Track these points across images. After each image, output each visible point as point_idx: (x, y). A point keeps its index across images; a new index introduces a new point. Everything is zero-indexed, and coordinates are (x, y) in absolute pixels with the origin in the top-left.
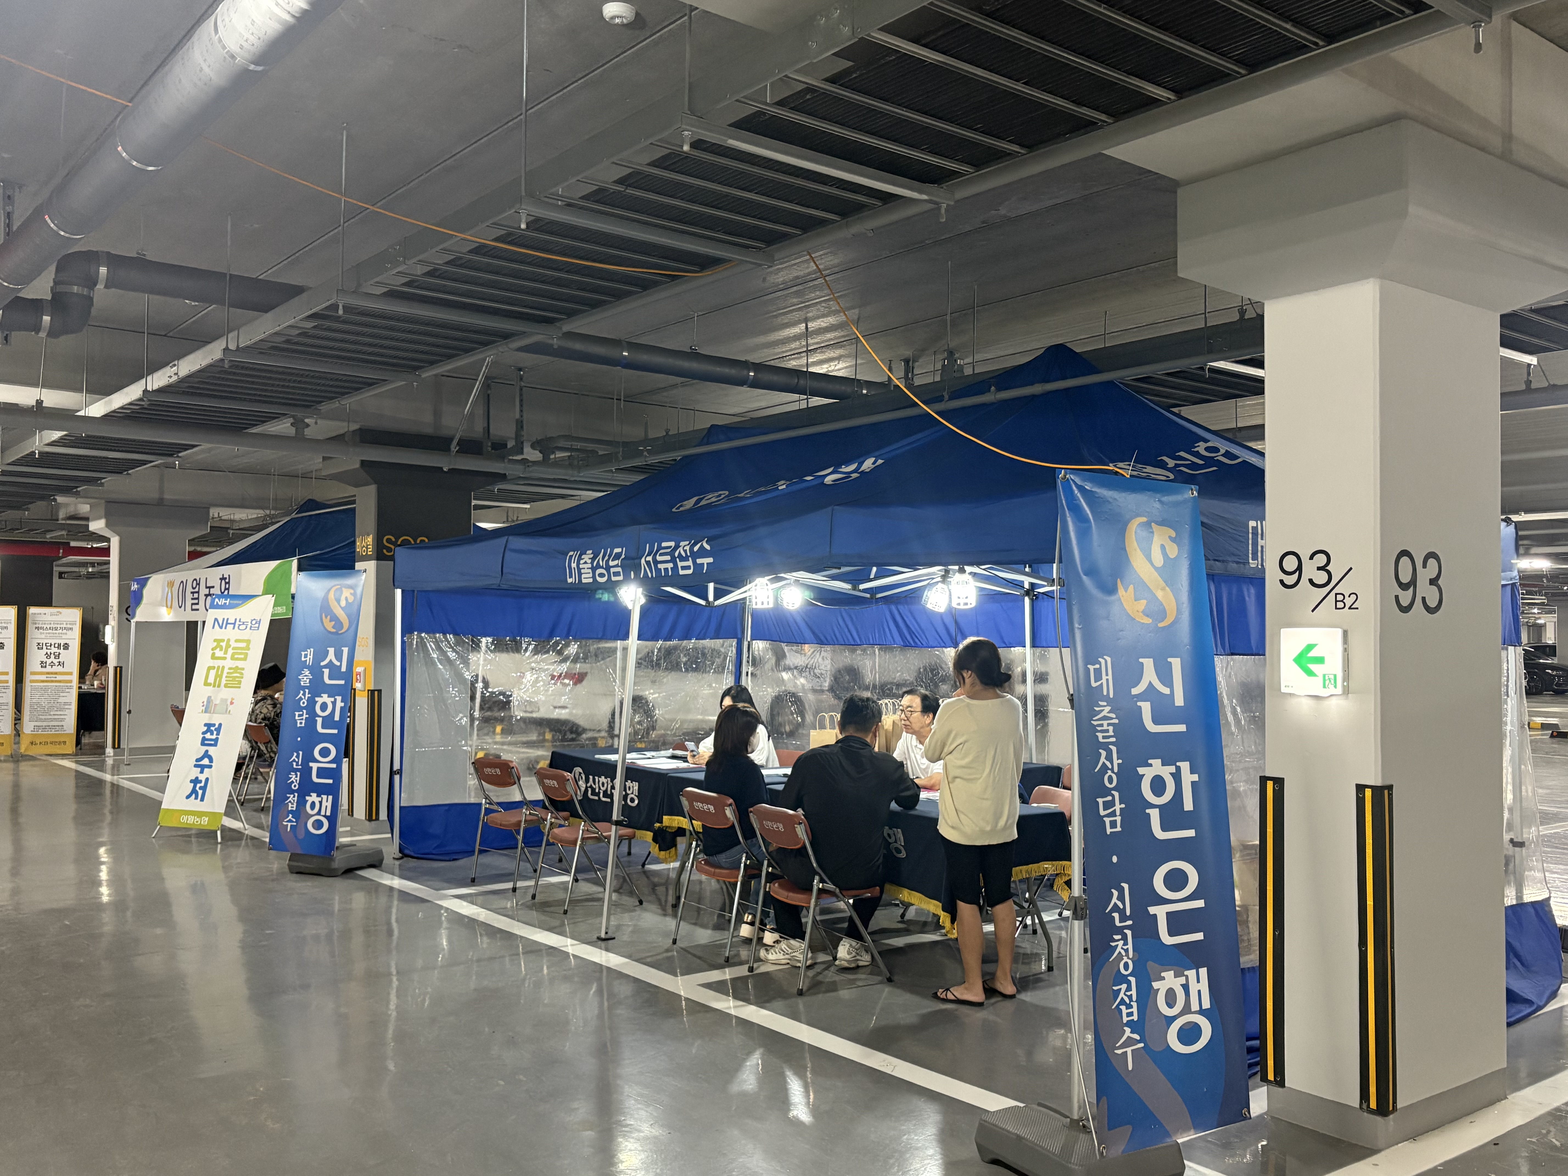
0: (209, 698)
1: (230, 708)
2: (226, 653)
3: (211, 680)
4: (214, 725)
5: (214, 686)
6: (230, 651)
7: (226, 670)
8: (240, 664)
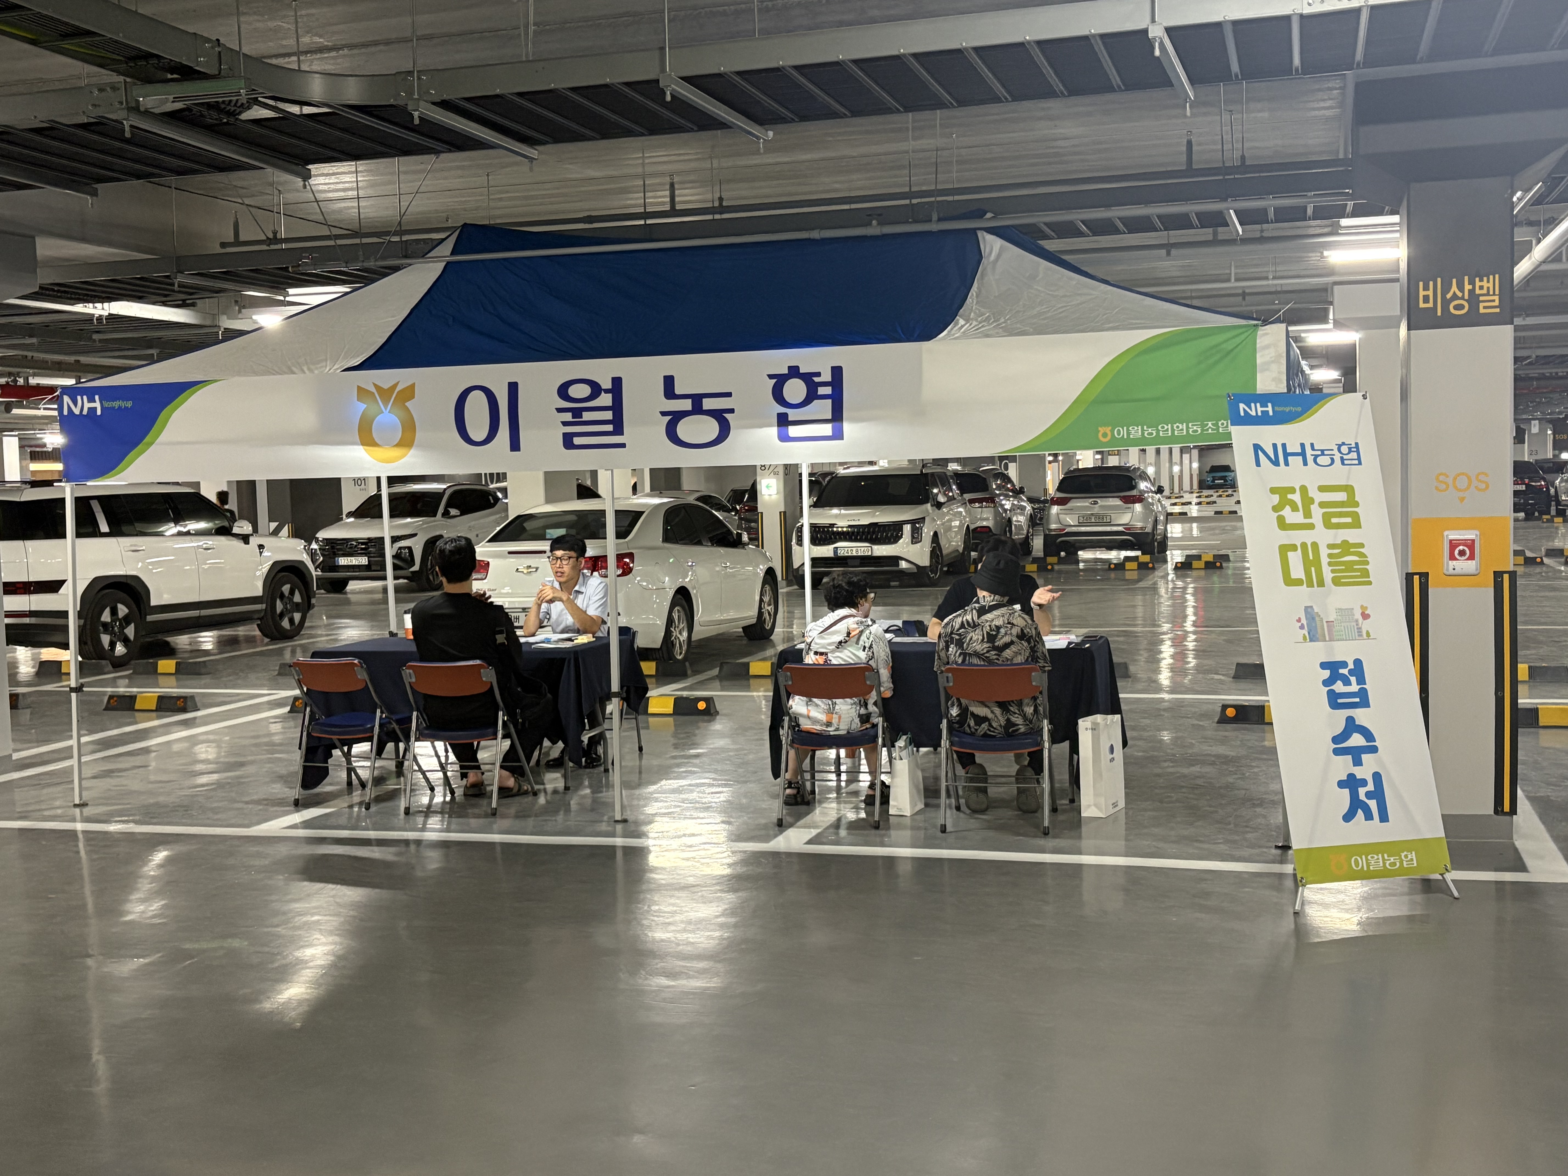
0: (1308, 610)
1: (1366, 625)
2: (1308, 514)
3: (1297, 572)
4: (1344, 664)
5: (1310, 585)
6: (1317, 512)
7: (1324, 552)
8: (1351, 536)
